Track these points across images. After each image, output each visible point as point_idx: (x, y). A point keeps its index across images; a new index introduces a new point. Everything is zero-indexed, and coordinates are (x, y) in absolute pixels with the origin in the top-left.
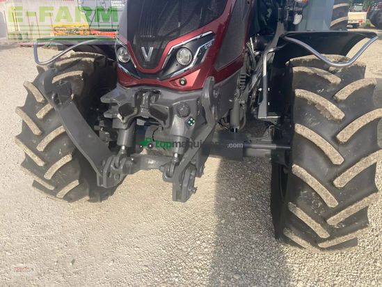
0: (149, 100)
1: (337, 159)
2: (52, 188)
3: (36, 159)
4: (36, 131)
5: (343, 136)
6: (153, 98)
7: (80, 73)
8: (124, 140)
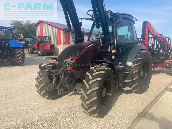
0: (58, 71)
1: (88, 88)
2: (40, 92)
3: (38, 84)
4: (39, 77)
5: (90, 83)
6: (59, 71)
7: (52, 65)
8: (54, 80)
